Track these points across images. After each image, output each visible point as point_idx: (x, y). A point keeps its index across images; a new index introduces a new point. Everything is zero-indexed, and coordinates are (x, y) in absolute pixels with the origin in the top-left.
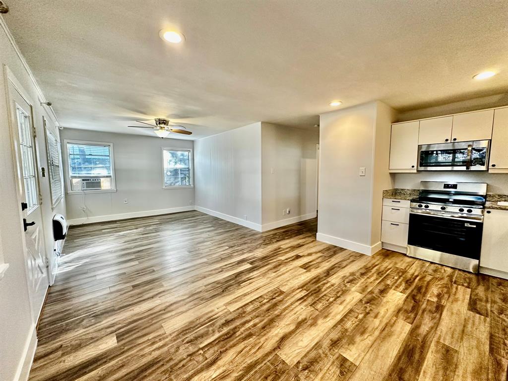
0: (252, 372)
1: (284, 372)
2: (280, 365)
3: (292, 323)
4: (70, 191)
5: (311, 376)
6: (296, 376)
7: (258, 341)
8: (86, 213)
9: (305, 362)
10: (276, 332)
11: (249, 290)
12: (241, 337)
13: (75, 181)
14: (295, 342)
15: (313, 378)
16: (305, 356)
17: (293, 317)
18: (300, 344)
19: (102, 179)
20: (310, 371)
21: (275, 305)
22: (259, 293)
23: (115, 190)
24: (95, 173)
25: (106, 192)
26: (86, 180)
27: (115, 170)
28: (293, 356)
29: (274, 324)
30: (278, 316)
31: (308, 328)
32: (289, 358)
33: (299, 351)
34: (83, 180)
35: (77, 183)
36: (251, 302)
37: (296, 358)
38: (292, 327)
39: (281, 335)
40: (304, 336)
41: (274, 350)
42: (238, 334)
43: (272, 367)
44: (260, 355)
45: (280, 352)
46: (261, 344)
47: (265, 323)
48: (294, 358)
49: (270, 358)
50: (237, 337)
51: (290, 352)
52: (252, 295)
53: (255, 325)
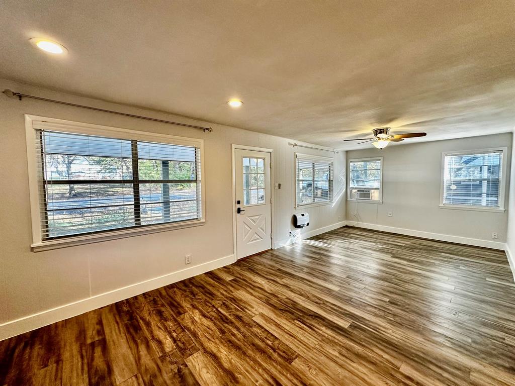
0: (190, 335)
1: (183, 354)
2: (189, 352)
3: (232, 366)
4: (349, 199)
5: (171, 374)
6: (176, 363)
7: (215, 337)
8: (358, 218)
9: (185, 371)
10: (223, 351)
11: (287, 328)
12: (223, 327)
13: (354, 191)
14: (208, 366)
15: (168, 375)
16: (191, 373)
17: (242, 368)
18: (205, 371)
19: (372, 191)
20: (175, 374)
21: (262, 351)
22: (284, 337)
23: (381, 201)
24: (368, 185)
25: (374, 203)
26: (360, 191)
27: (383, 183)
28: (193, 362)
29: (234, 351)
30: (244, 353)
31: (224, 383)
32: (193, 359)
33: (198, 369)
34: (358, 191)
35: (355, 193)
36: (266, 330)
37: (191, 365)
38: (226, 365)
39: (219, 354)
40: (213, 376)
41: (204, 349)
42: (226, 325)
43: (189, 347)
44: (203, 339)
45: (200, 353)
46: (212, 339)
47: (236, 342)
48: (192, 363)
49: (198, 346)
50: (222, 325)
51: (198, 360)
52: (279, 331)
53: (234, 335)
